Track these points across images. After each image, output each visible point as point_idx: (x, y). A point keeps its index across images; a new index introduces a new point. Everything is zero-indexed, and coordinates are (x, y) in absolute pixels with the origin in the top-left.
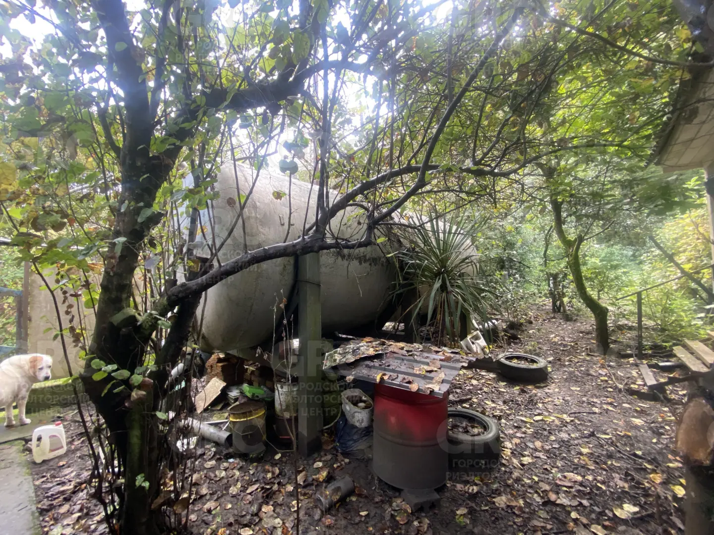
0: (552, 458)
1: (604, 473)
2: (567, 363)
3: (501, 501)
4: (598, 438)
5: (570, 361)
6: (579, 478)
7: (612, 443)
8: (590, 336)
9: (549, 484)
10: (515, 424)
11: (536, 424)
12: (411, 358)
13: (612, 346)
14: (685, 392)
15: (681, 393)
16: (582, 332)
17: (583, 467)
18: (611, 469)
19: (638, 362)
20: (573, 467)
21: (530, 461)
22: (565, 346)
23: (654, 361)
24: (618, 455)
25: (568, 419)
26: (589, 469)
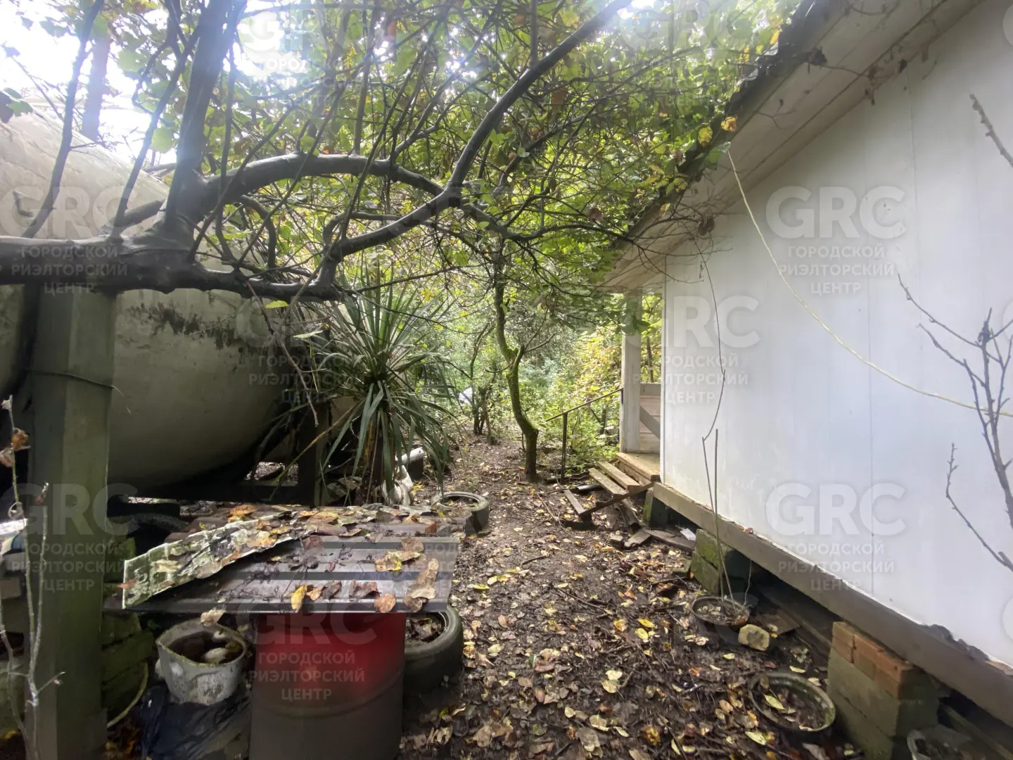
0: (521, 634)
1: (575, 635)
2: (503, 498)
3: (484, 735)
4: (556, 589)
5: (505, 494)
6: (556, 653)
7: (570, 592)
8: (516, 462)
9: (529, 675)
10: (469, 599)
11: (491, 589)
12: (360, 539)
13: (538, 472)
14: (605, 516)
15: (602, 517)
16: (509, 458)
17: (554, 636)
18: (580, 628)
19: (562, 487)
20: (545, 639)
21: (499, 649)
22: (496, 476)
23: (574, 486)
24: (580, 606)
25: (523, 573)
26: (560, 635)
